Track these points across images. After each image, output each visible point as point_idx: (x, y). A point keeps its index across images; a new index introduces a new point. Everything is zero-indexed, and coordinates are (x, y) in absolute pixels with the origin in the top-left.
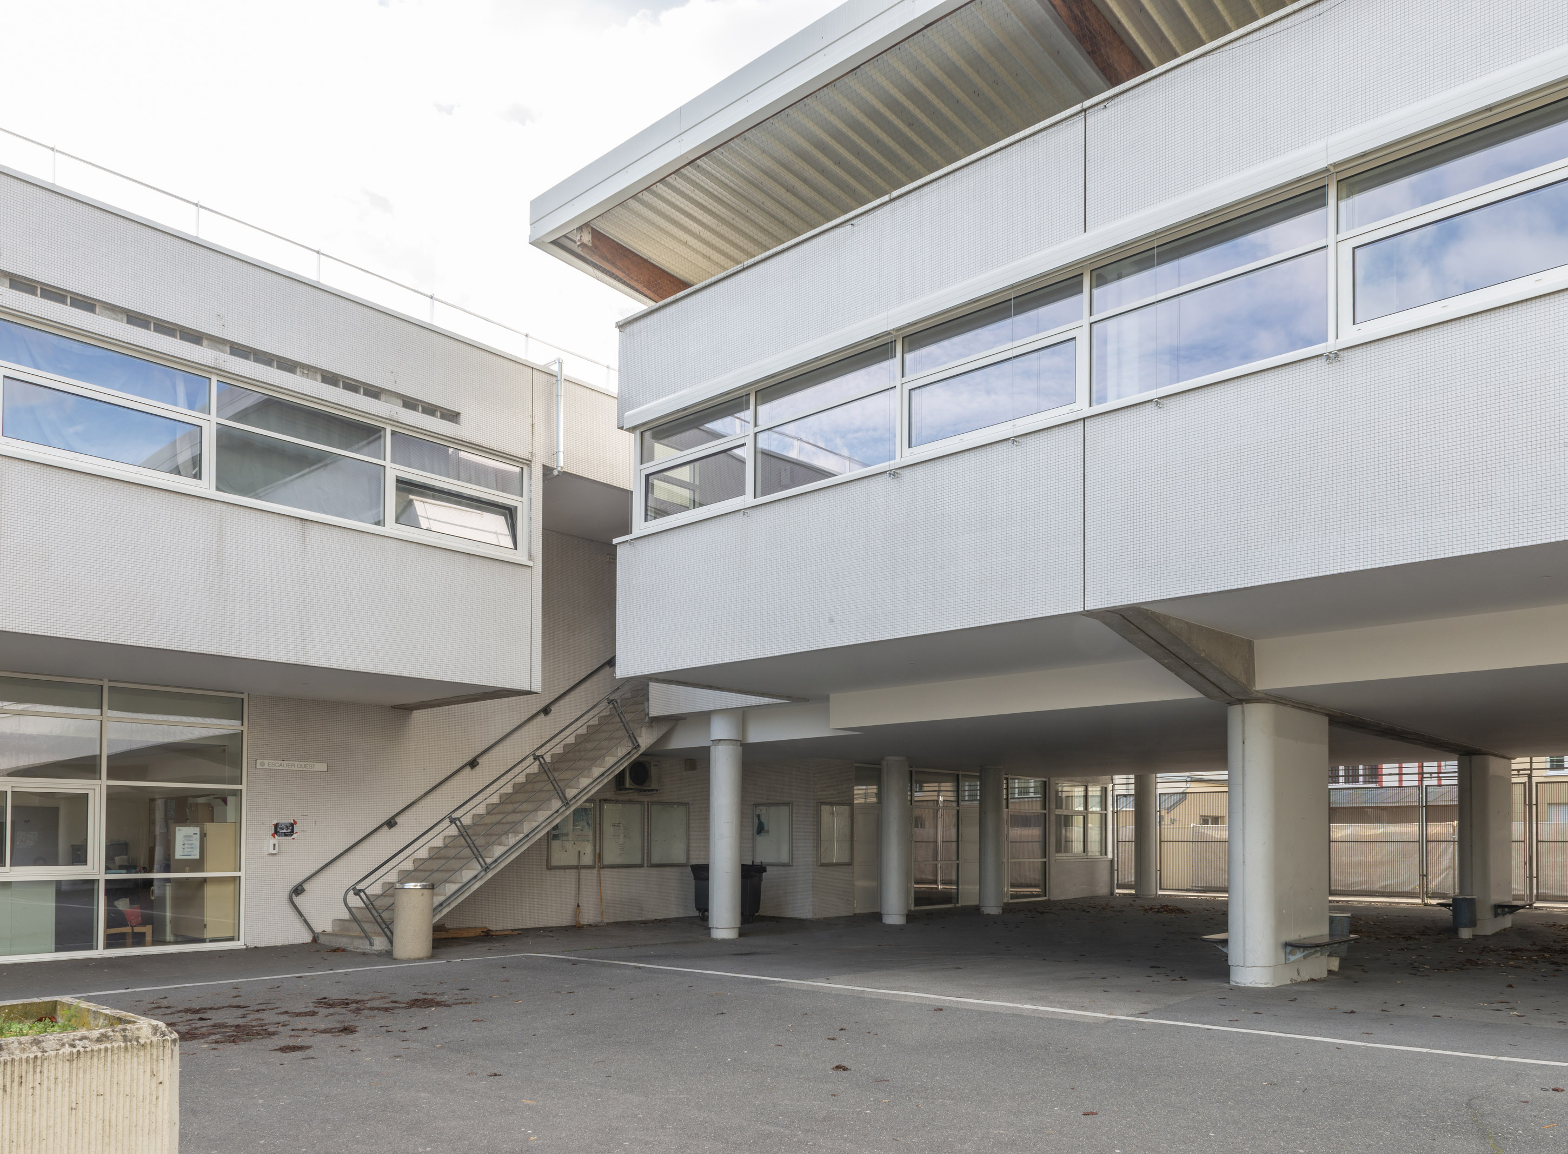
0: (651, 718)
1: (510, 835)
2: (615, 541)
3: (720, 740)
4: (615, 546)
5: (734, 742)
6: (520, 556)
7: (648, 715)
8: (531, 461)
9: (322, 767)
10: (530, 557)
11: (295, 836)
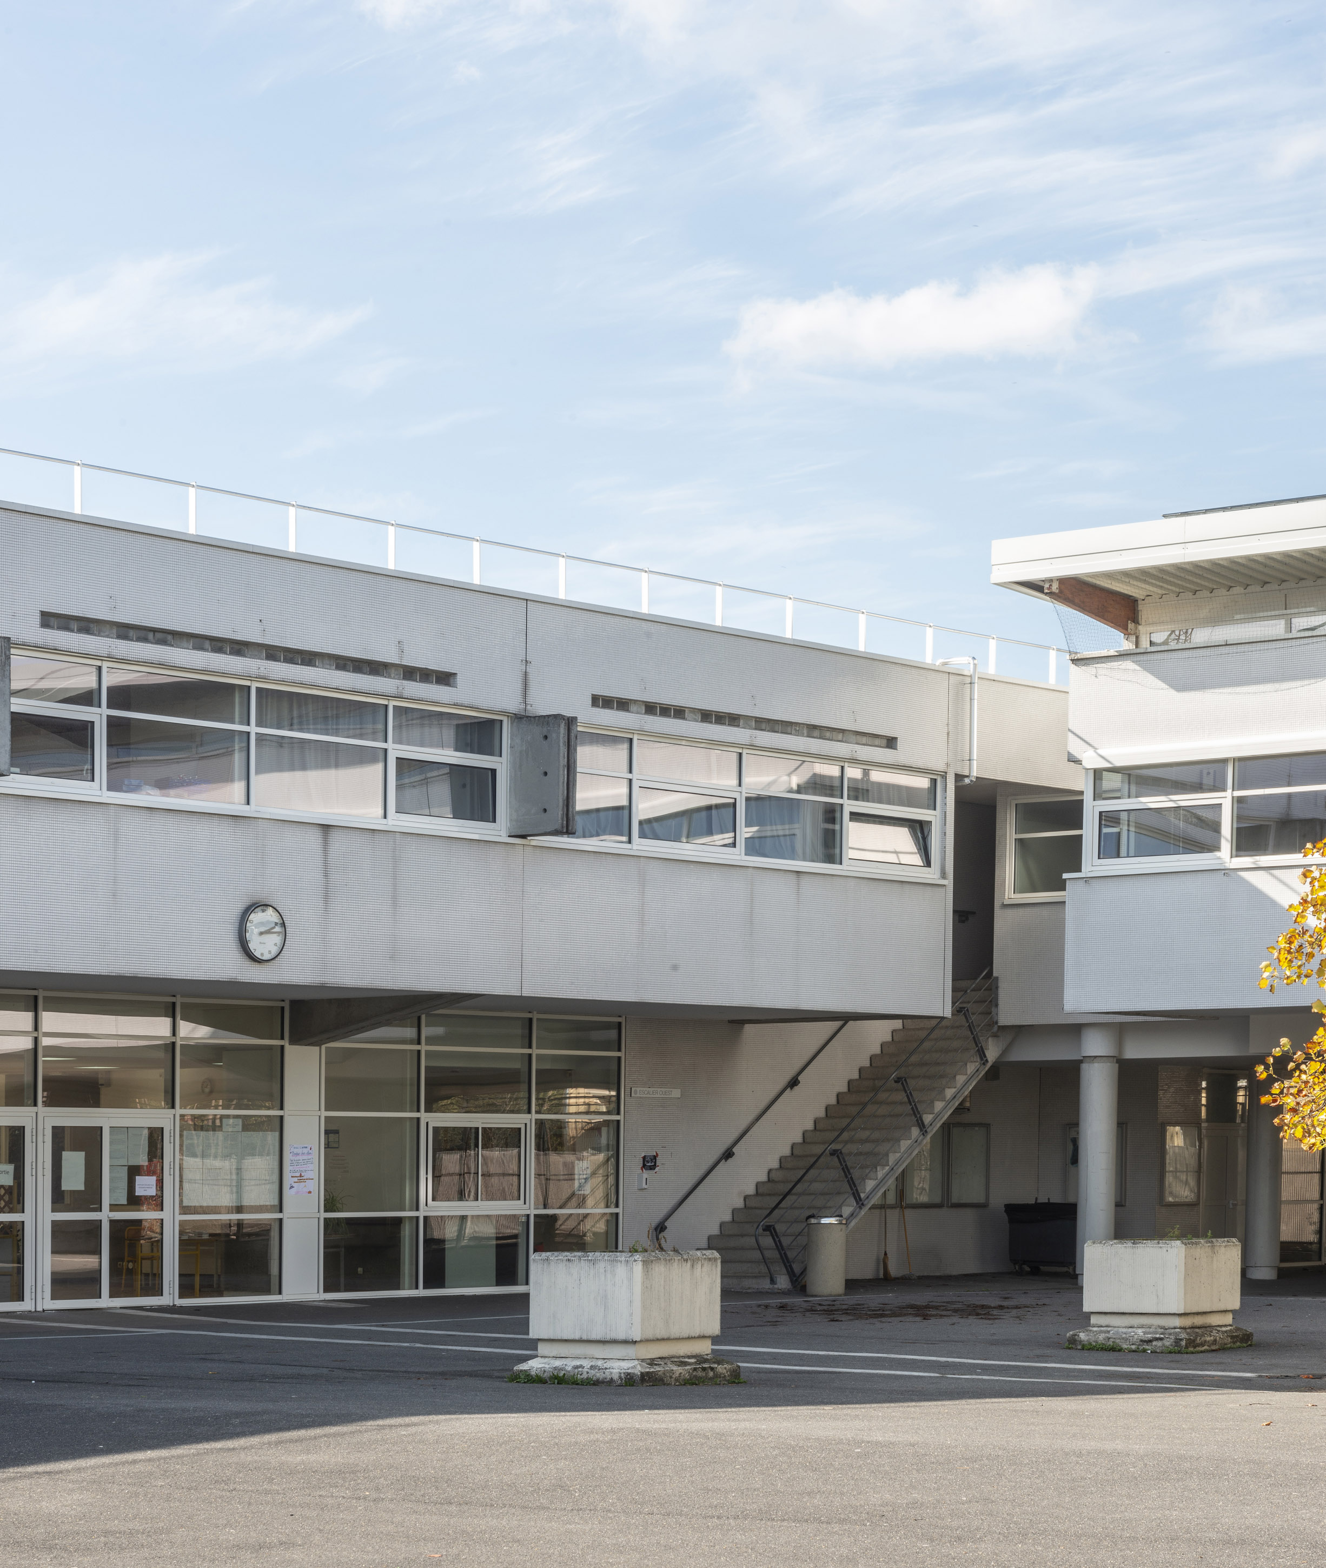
0: (999, 1026)
1: (879, 1168)
2: (1065, 876)
3: (1096, 1057)
4: (1065, 880)
5: (1112, 1059)
6: (931, 875)
7: (997, 1023)
8: (946, 773)
9: (676, 1093)
10: (944, 875)
11: (657, 1169)
